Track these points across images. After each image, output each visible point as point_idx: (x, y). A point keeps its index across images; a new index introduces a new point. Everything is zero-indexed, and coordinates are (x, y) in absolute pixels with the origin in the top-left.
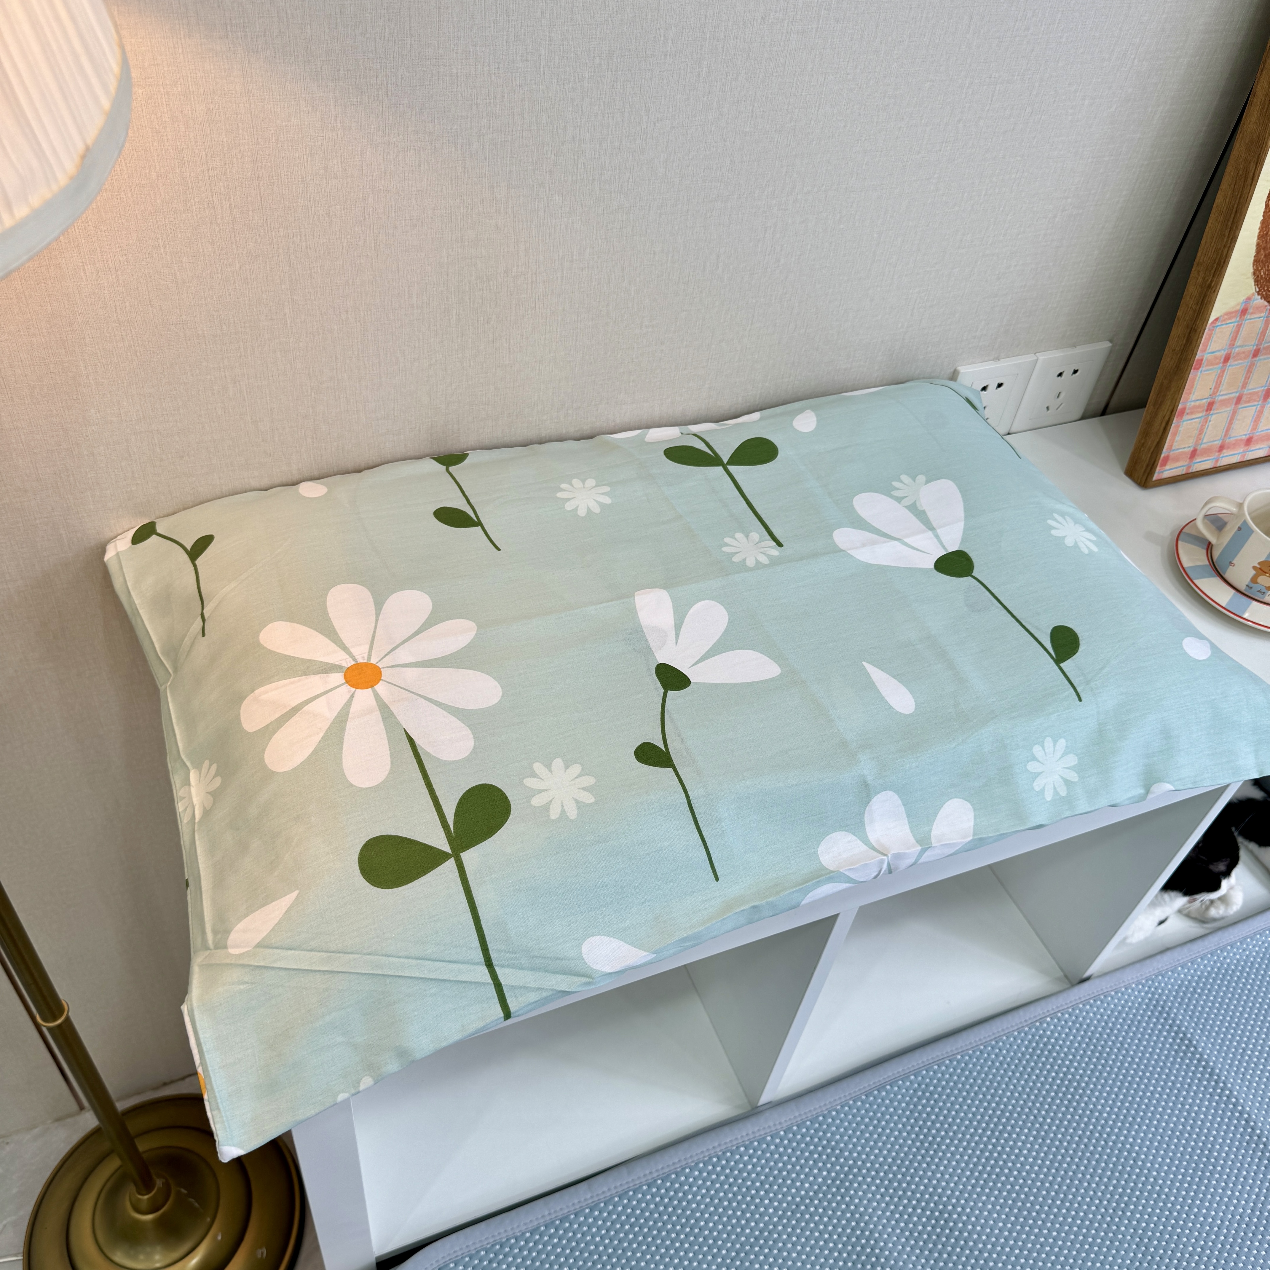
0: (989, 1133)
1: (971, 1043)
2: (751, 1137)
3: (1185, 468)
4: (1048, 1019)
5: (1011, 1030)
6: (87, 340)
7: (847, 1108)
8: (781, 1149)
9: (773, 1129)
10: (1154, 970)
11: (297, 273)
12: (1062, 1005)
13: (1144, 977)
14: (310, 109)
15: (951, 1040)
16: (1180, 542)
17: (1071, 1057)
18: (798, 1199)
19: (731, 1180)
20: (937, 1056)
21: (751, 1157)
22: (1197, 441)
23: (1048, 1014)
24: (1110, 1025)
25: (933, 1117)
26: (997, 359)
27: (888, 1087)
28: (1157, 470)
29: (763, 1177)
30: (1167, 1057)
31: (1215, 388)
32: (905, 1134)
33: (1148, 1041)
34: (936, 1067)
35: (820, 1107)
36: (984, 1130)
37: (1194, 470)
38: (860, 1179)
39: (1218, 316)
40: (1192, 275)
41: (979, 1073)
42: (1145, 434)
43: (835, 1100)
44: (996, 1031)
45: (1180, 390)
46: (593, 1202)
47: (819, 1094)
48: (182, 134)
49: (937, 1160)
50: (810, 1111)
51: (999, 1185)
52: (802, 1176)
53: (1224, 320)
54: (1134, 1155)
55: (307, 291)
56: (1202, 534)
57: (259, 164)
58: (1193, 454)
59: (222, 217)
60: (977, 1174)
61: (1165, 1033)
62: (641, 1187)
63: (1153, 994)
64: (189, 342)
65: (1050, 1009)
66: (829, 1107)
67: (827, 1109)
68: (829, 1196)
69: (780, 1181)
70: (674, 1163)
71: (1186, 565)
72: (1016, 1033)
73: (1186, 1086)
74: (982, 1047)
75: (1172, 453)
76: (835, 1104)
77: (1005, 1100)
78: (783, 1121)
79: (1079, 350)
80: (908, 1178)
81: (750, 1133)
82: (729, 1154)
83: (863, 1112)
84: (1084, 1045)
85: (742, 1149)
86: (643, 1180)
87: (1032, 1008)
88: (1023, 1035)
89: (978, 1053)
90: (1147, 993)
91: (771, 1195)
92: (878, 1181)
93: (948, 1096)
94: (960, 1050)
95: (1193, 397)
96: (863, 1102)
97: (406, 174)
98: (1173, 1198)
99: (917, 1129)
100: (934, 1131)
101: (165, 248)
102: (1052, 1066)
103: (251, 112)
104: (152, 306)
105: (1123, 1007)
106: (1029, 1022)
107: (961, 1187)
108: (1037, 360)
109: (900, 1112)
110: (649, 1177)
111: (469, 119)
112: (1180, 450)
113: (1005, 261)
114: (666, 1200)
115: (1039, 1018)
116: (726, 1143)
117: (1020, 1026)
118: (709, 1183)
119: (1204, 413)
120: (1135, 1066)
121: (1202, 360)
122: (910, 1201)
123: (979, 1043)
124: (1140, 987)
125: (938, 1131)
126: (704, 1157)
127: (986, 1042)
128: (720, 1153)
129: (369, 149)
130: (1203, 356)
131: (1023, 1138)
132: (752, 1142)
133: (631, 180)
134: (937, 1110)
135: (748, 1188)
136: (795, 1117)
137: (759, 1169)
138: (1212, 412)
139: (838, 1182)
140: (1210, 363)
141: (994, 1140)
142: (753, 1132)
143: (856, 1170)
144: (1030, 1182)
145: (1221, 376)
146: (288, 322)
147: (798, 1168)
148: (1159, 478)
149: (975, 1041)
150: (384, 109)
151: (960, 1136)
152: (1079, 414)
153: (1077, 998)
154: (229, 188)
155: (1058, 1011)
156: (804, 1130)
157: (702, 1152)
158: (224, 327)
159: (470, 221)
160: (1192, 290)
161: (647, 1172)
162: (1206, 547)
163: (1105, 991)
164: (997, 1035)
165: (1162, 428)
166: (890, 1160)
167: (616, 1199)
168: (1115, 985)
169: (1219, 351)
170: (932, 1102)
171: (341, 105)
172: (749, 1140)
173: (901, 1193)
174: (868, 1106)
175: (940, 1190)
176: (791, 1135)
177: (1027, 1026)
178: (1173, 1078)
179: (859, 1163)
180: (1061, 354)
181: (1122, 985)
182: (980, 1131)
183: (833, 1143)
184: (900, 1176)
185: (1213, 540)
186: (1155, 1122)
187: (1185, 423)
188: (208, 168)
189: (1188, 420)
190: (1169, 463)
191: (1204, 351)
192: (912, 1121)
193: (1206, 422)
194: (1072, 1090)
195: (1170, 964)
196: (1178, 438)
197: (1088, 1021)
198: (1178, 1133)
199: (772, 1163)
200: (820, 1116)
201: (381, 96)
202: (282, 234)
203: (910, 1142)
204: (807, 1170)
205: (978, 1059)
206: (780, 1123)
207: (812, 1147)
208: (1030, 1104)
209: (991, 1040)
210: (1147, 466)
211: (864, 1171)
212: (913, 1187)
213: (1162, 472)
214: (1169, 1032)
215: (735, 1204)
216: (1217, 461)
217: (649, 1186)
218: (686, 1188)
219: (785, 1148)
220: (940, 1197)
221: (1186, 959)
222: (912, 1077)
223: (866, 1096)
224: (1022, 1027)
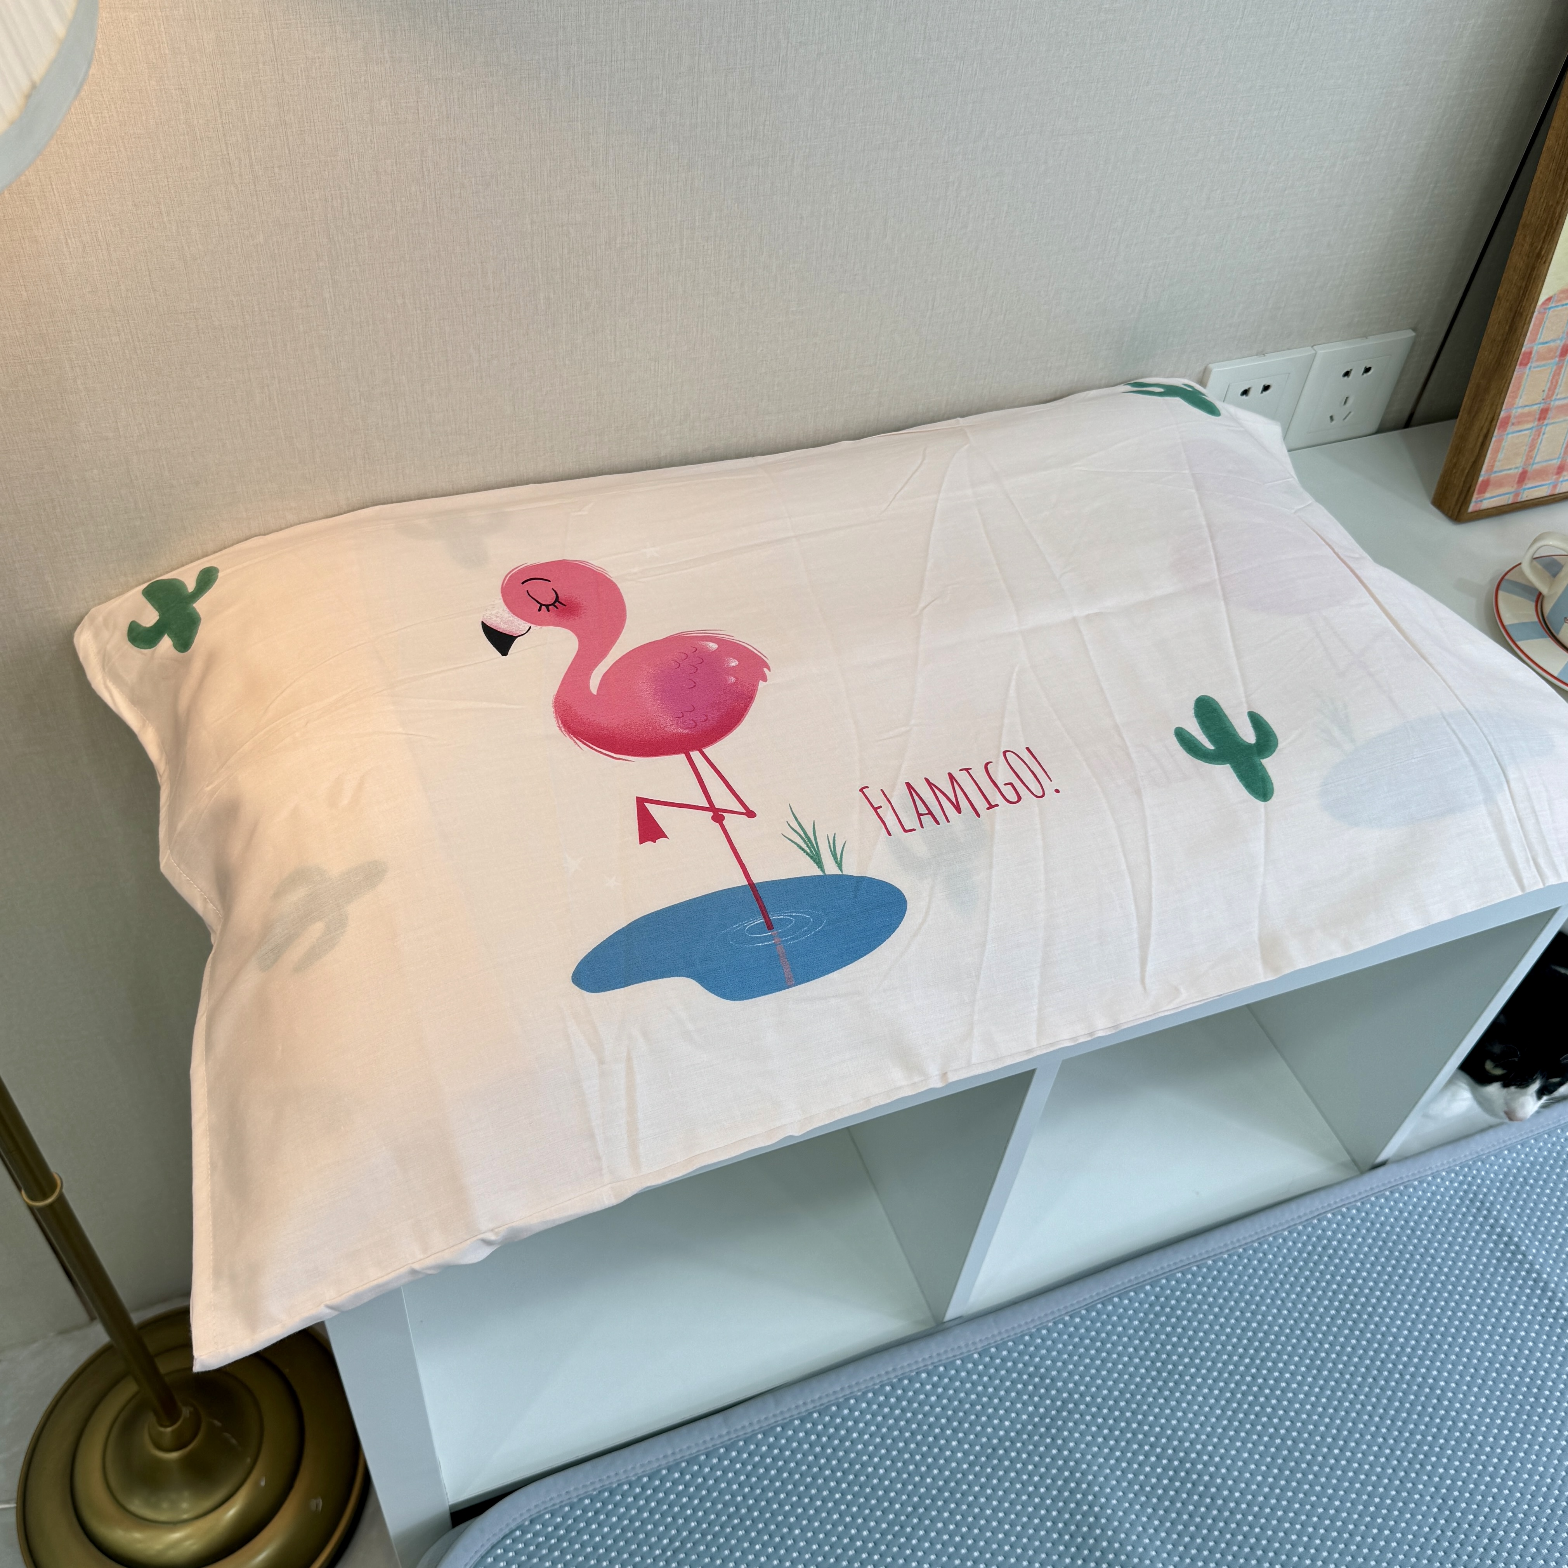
0: (1247, 1360)
1: (1226, 1245)
2: (936, 1360)
3: (1511, 496)
4: (1330, 1215)
5: (1280, 1228)
6: (74, 333)
7: (1061, 1326)
8: (975, 1377)
9: (964, 1350)
10: (1471, 1154)
11: (338, 247)
12: (1348, 1198)
13: (1458, 1162)
14: (349, 35)
15: (1200, 1240)
16: (1500, 593)
17: (1358, 1265)
18: (995, 1441)
19: (909, 1415)
20: (1181, 1261)
21: (935, 1386)
22: (1527, 459)
23: (1329, 1209)
24: (1412, 1224)
25: (1175, 1339)
26: (1262, 353)
27: (1116, 1300)
28: (1474, 499)
29: (950, 1413)
30: (1486, 1266)
31: (1549, 390)
32: (1137, 1360)
33: (1461, 1246)
34: (1179, 1275)
35: (1026, 1323)
36: (1241, 1357)
37: (1525, 499)
38: (1077, 1416)
39: (1551, 294)
40: (1516, 241)
41: (1236, 1283)
42: (1458, 450)
43: (1046, 1315)
44: (1259, 1230)
45: (1502, 392)
46: (730, 1440)
47: (1025, 1307)
48: (186, 70)
49: (1178, 1394)
50: (1013, 1328)
51: (1259, 1428)
52: (1001, 1412)
53: (1560, 301)
54: (1438, 1392)
55: (351, 269)
56: (1530, 582)
57: (286, 108)
58: (1523, 477)
59: (241, 175)
60: (1230, 1413)
61: (1484, 1236)
62: (792, 1421)
63: (1470, 1185)
64: (202, 336)
65: (1332, 1202)
66: (1038, 1323)
67: (1034, 1327)
68: (1036, 1438)
69: (973, 1417)
70: (835, 1392)
71: (1506, 622)
72: (1286, 1233)
73: (1510, 1304)
74: (1241, 1250)
75: (1493, 475)
76: (1045, 1320)
77: (1270, 1318)
78: (977, 1340)
79: (1372, 341)
80: (1140, 1417)
81: (934, 1354)
82: (906, 1382)
83: (1083, 1331)
84: (1377, 1250)
85: (924, 1375)
86: (795, 1412)
87: (1307, 1201)
88: (1295, 1235)
89: (1236, 1258)
90: (1461, 1183)
91: (961, 1435)
92: (1100, 1420)
93: (1195, 1312)
94: (1212, 1254)
95: (1520, 402)
96: (1083, 1318)
97: (475, 119)
98: (1488, 1449)
99: (1153, 1354)
100: (1175, 1358)
101: (168, 215)
102: (1333, 1276)
103: (273, 41)
104: (154, 290)
105: (1430, 1201)
106: (1304, 1219)
107: (1209, 1429)
108: (1316, 354)
109: (1131, 1331)
110: (803, 1409)
111: (554, 47)
112: (1505, 472)
113: (1268, 225)
114: (824, 1439)
115: (1316, 1214)
116: (902, 1368)
117: (1292, 1223)
118: (879, 1418)
119: (1536, 423)
120: (1443, 1278)
121: (1531, 353)
122: (1141, 1445)
123: (1237, 1245)
124: (1453, 1175)
125: (1181, 1357)
126: (874, 1385)
127: (1246, 1244)
128: (895, 1380)
129: (427, 87)
130: (1532, 348)
131: (1292, 1367)
132: (936, 1367)
133: (767, 123)
134: (1179, 1330)
135: (930, 1426)
136: (993, 1336)
137: (945, 1401)
138: (1546, 422)
139: (1048, 1420)
140: (1541, 358)
141: (1254, 1371)
142: (939, 1355)
143: (1071, 1406)
144: (1299, 1424)
145: (1557, 374)
146: (329, 309)
147: (996, 1401)
148: (1477, 509)
149: (1232, 1243)
150: (445, 35)
151: (1209, 1363)
152: (1374, 426)
153: (1368, 1188)
154: (248, 139)
155: (1343, 1206)
156: (1005, 1353)
157: (872, 1378)
158: (247, 317)
159: (559, 178)
160: (1517, 260)
161: (801, 1403)
162: (1535, 599)
163: (1406, 1180)
164: (1261, 1235)
165: (1479, 444)
166: (1116, 1393)
167: (760, 1436)
168: (1419, 1172)
169: (1554, 341)
170: (1173, 1320)
171: (389, 30)
172: (932, 1363)
173: (1129, 1435)
174: (1088, 1323)
175: (1180, 1433)
176: (987, 1359)
177: (1300, 1223)
178: (1493, 1294)
179: (1076, 1396)
180: (1346, 347)
181: (1429, 1172)
182: (1236, 1358)
183: (1043, 1370)
184: (1128, 1414)
185: (1544, 590)
186: (1468, 1351)
187: (1510, 436)
188: (221, 112)
189: (1513, 433)
190: (1490, 488)
191: (1533, 340)
192: (1147, 1343)
193: (1539, 435)
194: (1358, 1307)
195: (1494, 1146)
196: (1501, 456)
197: (1383, 1218)
198: (1497, 1365)
199: (962, 1395)
200: (1026, 1335)
201: (439, 19)
202: (317, 197)
203: (1143, 1371)
204: (1008, 1404)
205: (1235, 1265)
206: (974, 1343)
207: (1015, 1375)
208: (1303, 1325)
209: (1253, 1242)
210: (1460, 494)
211: (1082, 1407)
212: (1146, 1428)
213: (1481, 501)
214: (1489, 1234)
215: (913, 1446)
216: (1555, 486)
217: (803, 1421)
218: (850, 1423)
219: (980, 1376)
220: (1181, 1441)
221: (1514, 1141)
222: (1148, 1288)
223: (1087, 1310)
224: (1295, 1225)
